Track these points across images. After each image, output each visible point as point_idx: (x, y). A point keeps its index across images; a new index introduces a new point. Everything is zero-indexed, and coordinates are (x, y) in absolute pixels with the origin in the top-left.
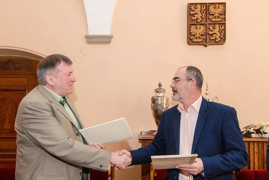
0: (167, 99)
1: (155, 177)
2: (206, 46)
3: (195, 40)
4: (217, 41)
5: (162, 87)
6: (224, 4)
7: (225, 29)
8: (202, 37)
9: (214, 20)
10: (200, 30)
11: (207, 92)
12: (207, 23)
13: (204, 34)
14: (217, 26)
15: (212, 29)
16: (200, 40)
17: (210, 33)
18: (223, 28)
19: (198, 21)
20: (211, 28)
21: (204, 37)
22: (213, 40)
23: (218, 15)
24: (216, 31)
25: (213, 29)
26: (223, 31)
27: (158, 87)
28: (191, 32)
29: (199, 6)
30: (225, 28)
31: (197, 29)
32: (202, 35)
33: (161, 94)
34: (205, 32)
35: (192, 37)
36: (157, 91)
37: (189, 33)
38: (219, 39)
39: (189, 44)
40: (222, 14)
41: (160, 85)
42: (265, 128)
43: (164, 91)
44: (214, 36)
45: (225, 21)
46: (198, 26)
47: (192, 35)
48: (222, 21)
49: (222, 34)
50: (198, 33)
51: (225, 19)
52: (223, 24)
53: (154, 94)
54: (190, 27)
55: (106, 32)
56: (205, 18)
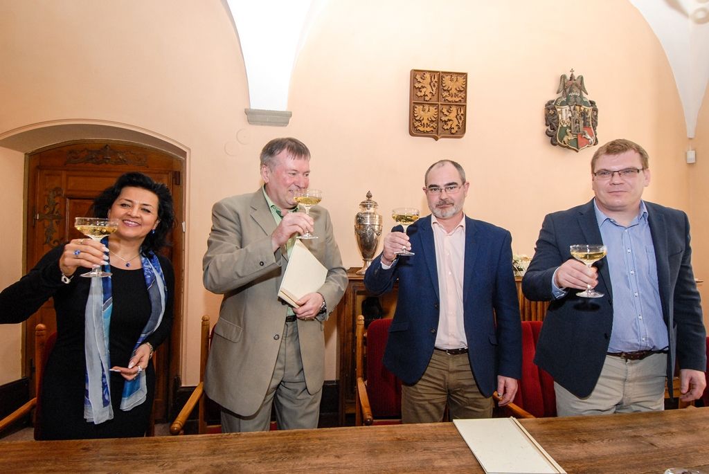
0: (380, 217)
1: (364, 338)
2: (436, 139)
3: (421, 129)
4: (453, 131)
5: (372, 199)
6: (464, 75)
7: (465, 115)
8: (432, 125)
9: (449, 99)
10: (427, 114)
12: (439, 103)
13: (434, 120)
14: (454, 109)
15: (446, 113)
16: (429, 129)
17: (444, 118)
18: (462, 112)
19: (427, 98)
20: (445, 111)
21: (434, 125)
22: (447, 129)
23: (455, 91)
24: (452, 116)
25: (448, 114)
26: (462, 117)
27: (365, 199)
28: (416, 115)
29: (427, 75)
30: (465, 112)
31: (424, 110)
32: (432, 121)
33: (372, 210)
34: (436, 116)
35: (417, 124)
36: (364, 205)
37: (413, 117)
38: (456, 129)
39: (411, 134)
40: (461, 91)
41: (369, 196)
42: (519, 262)
43: (376, 205)
44: (449, 123)
45: (465, 101)
46: (426, 107)
47: (417, 120)
48: (460, 101)
49: (461, 122)
50: (426, 118)
51: (465, 99)
52: (462, 105)
53: (359, 210)
54: (414, 107)
55: (281, 106)
56: (436, 95)
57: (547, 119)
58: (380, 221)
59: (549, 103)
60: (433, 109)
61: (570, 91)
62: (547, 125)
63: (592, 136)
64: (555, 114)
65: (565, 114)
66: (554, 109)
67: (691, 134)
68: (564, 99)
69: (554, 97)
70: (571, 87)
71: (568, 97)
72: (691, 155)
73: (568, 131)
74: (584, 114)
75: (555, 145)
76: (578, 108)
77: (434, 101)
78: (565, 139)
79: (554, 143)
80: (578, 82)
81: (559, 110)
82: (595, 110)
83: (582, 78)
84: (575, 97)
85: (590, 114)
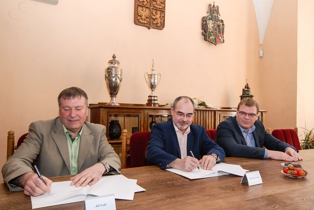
0: (121, 70)
2: (149, 28)
3: (141, 21)
4: (158, 25)
5: (116, 59)
7: (164, 17)
8: (147, 20)
9: (156, 6)
10: (145, 13)
11: (153, 68)
12: (151, 8)
13: (148, 17)
14: (159, 12)
15: (154, 14)
16: (145, 22)
17: (153, 17)
18: (163, 15)
19: (144, 4)
20: (154, 13)
21: (148, 20)
22: (155, 24)
23: (160, 3)
24: (158, 16)
25: (155, 15)
26: (163, 18)
27: (112, 59)
28: (138, 12)
30: (164, 15)
31: (142, 10)
32: (147, 18)
33: (116, 65)
34: (149, 15)
35: (139, 18)
36: (111, 62)
37: (136, 13)
38: (160, 24)
39: (135, 23)
40: (163, 3)
41: (114, 57)
43: (118, 63)
44: (156, 20)
45: (165, 9)
46: (144, 9)
47: (139, 16)
48: (162, 8)
49: (162, 20)
50: (144, 15)
51: (164, 7)
52: (163, 11)
53: (109, 65)
54: (137, 8)
56: (149, 3)
57: (202, 26)
58: (121, 73)
59: (203, 18)
60: (147, 10)
61: (213, 13)
62: (202, 30)
63: (222, 38)
64: (206, 24)
65: (210, 24)
66: (206, 21)
67: (261, 42)
68: (210, 17)
69: (206, 15)
70: (213, 10)
71: (212, 16)
72: (261, 52)
73: (212, 34)
74: (219, 26)
75: (206, 40)
76: (216, 22)
77: (148, 6)
78: (211, 38)
79: (205, 39)
80: (217, 8)
81: (208, 22)
82: (223, 25)
83: (218, 7)
84: (215, 16)
85: (221, 26)
